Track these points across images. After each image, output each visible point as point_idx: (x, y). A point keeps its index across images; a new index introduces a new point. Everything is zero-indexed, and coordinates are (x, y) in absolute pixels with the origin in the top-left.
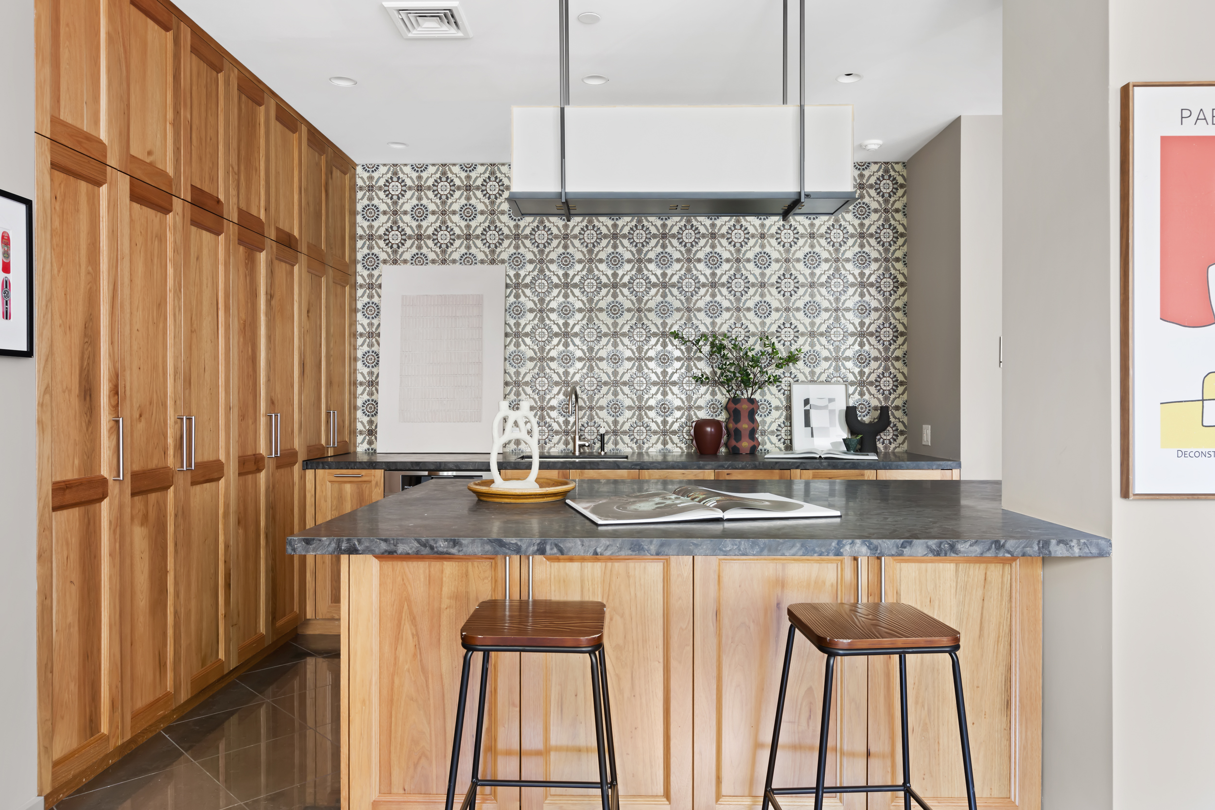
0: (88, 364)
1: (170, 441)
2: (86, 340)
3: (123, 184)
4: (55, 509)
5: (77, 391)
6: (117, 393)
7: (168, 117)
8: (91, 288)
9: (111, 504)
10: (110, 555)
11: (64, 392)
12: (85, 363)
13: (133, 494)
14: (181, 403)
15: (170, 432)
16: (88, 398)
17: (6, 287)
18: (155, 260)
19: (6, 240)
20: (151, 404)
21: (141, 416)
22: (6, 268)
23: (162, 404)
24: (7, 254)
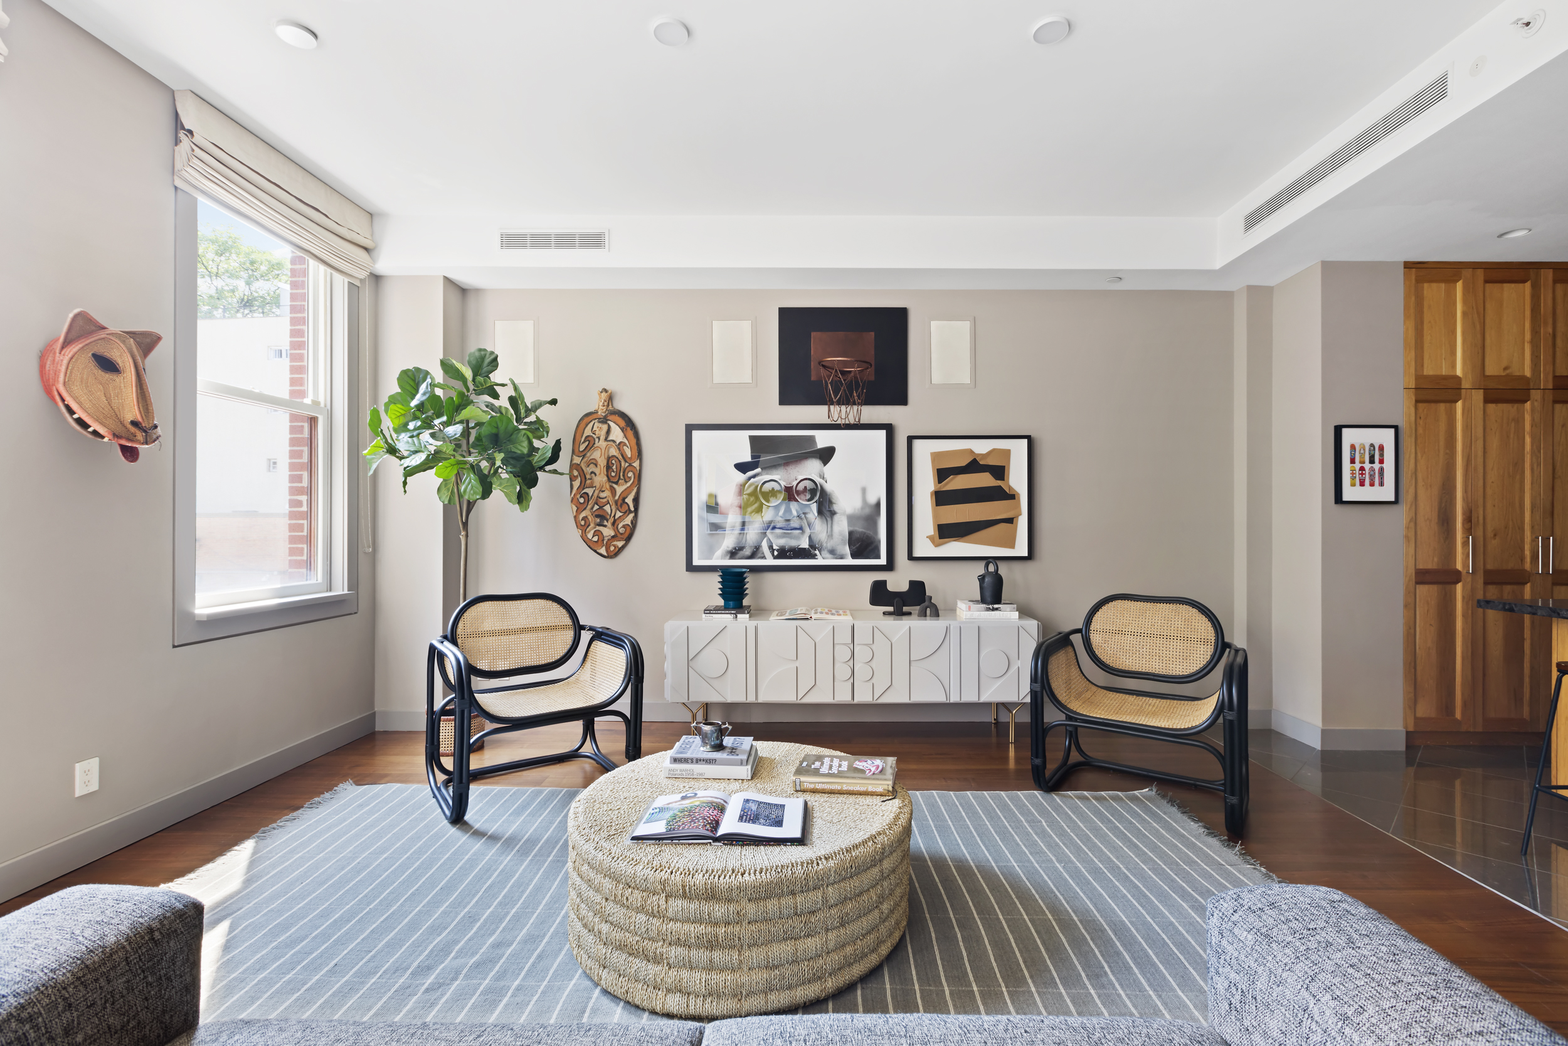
0: (1446, 505)
1: (1527, 553)
2: (1444, 492)
3: (1478, 396)
4: (1417, 583)
6: (1470, 521)
7: (1526, 339)
8: (1448, 462)
9: (1464, 587)
10: (1463, 616)
11: (1426, 521)
12: (1443, 505)
13: (1486, 583)
15: (1527, 548)
16: (1444, 524)
17: (1381, 470)
18: (1512, 436)
19: (1381, 448)
20: (1506, 528)
21: (1495, 535)
22: (1381, 461)
23: (1519, 529)
24: (1382, 455)
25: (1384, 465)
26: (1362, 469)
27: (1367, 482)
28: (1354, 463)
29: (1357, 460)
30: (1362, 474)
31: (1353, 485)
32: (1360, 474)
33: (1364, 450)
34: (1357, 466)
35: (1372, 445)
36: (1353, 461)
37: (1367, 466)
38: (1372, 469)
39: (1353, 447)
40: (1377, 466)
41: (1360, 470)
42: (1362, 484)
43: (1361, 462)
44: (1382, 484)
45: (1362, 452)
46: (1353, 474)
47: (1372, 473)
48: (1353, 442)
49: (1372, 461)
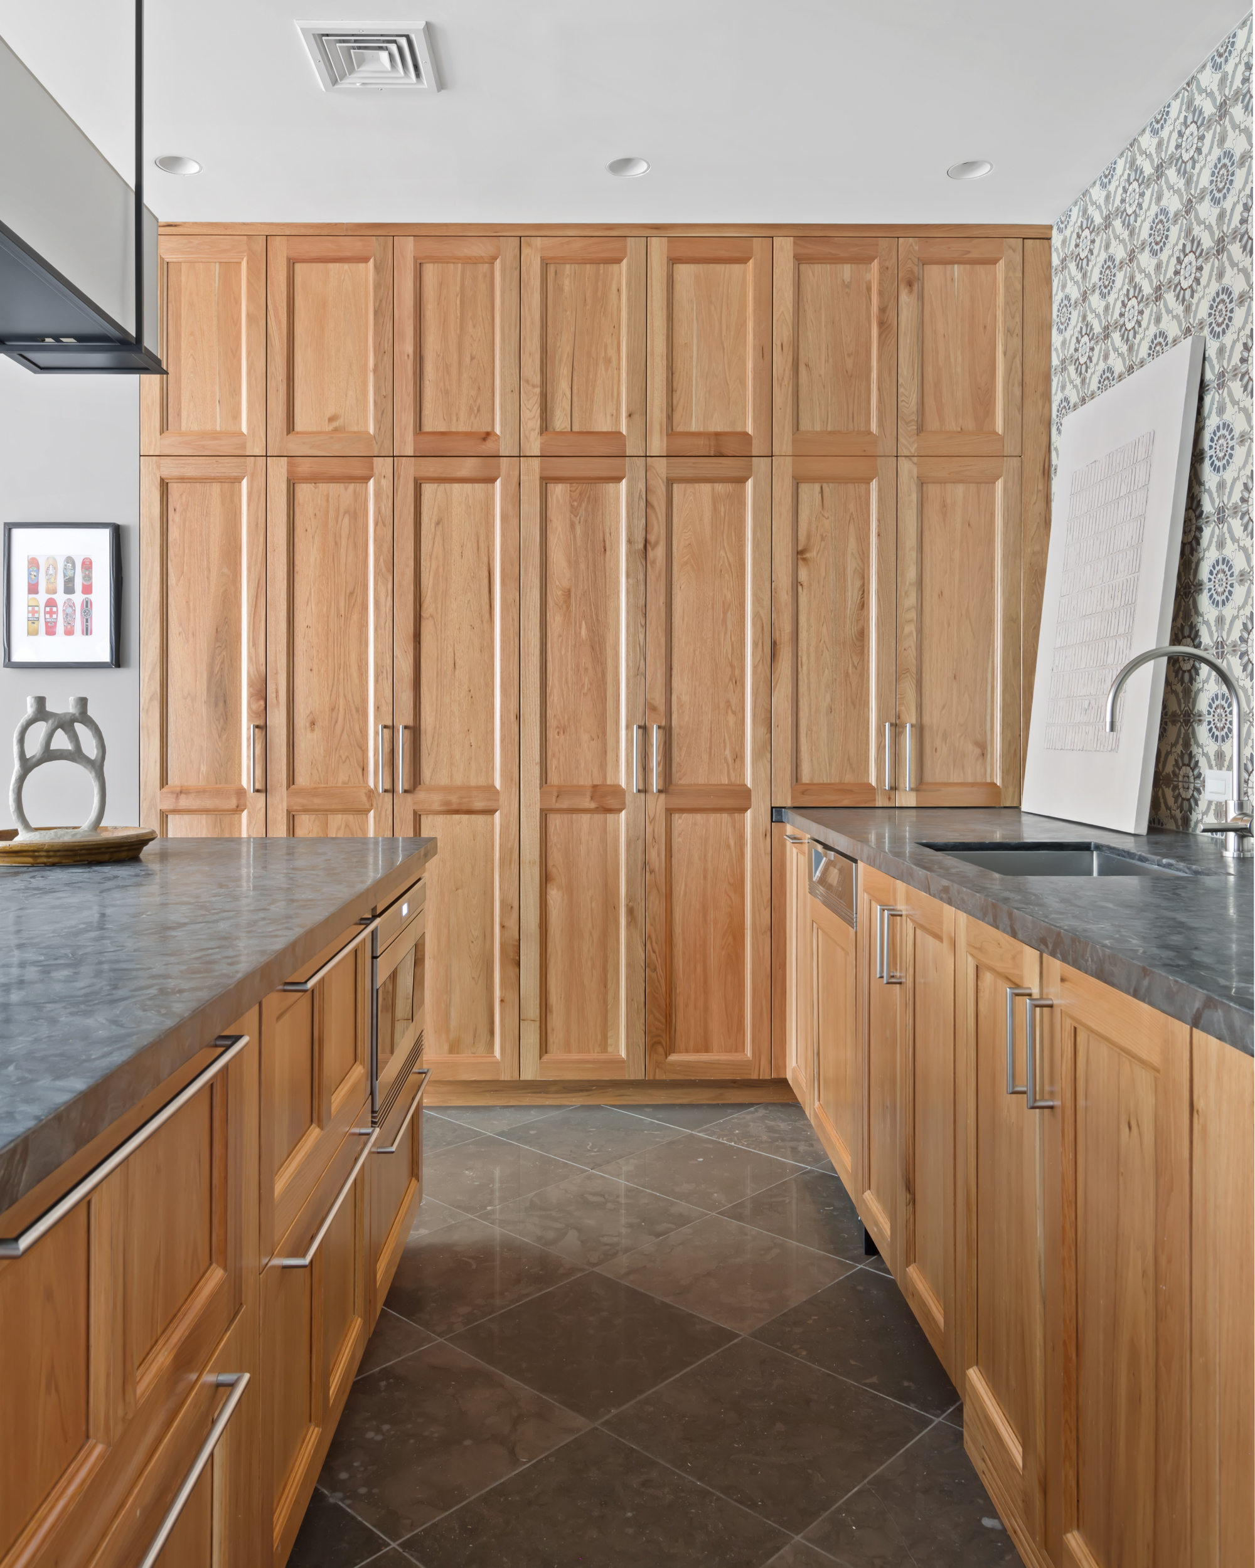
0: (222, 669)
2: (218, 644)
3: (278, 471)
5: (204, 697)
6: (264, 698)
8: (226, 590)
9: (253, 819)
11: (185, 698)
12: (217, 669)
14: (386, 709)
16: (221, 704)
17: (87, 606)
18: (344, 542)
19: (87, 565)
20: (333, 710)
21: (313, 723)
22: (87, 589)
23: (357, 710)
24: (88, 577)
25: (91, 597)
26: (51, 603)
27: (60, 627)
28: (36, 592)
29: (42, 587)
30: (51, 613)
31: (32, 632)
32: (46, 613)
33: (55, 568)
34: (42, 597)
35: (70, 560)
36: (33, 589)
37: (61, 598)
38: (70, 604)
39: (33, 563)
40: (78, 598)
41: (46, 606)
42: (50, 631)
43: (48, 592)
44: (87, 631)
45: (51, 571)
46: (33, 612)
47: (69, 610)
48: (34, 553)
49: (69, 589)
